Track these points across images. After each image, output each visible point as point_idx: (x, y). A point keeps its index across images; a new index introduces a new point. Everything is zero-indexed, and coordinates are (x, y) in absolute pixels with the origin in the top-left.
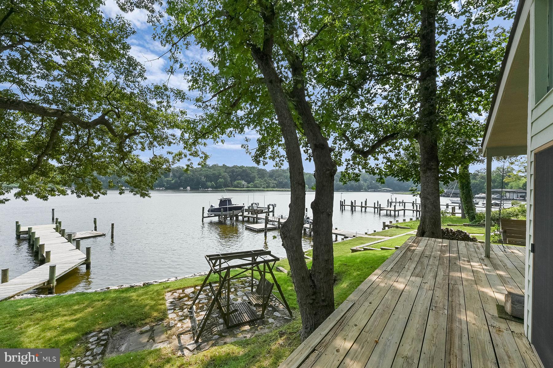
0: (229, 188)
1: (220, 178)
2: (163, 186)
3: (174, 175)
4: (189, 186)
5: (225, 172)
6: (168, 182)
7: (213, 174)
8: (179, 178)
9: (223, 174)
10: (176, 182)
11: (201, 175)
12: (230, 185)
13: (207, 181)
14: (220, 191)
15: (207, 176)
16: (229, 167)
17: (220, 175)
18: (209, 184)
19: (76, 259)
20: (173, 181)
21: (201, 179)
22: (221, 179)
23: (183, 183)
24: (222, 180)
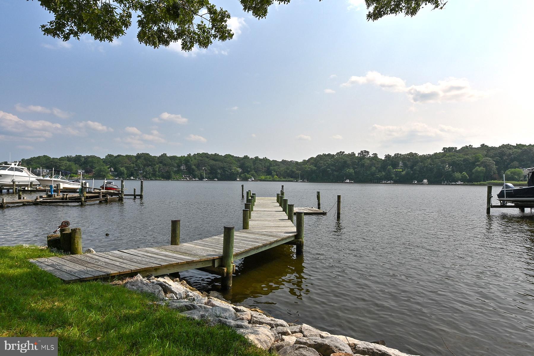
0: (495, 181)
1: (478, 165)
2: (391, 179)
3: (405, 165)
4: (425, 178)
5: (486, 156)
6: (397, 174)
7: (465, 160)
8: (412, 168)
9: (482, 159)
10: (407, 174)
11: (443, 162)
12: (496, 176)
13: (453, 171)
14: (477, 185)
15: (453, 164)
16: (493, 148)
17: (477, 160)
18: (457, 175)
19: (281, 232)
20: (404, 173)
21: (444, 168)
22: (480, 166)
23: (416, 175)
24: (482, 168)
